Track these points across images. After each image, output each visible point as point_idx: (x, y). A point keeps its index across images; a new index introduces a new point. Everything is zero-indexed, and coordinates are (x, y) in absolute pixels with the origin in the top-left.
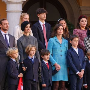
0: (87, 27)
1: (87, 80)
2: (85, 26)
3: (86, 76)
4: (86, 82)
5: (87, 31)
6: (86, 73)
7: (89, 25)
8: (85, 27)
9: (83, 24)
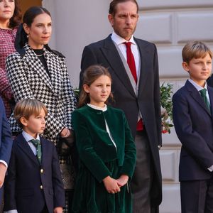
0: (15, 19)
1: (16, 198)
2: (10, 15)
3: (12, 184)
4: (13, 203)
5: (15, 32)
6: (14, 172)
7: (22, 14)
8: (8, 21)
9: (3, 9)
